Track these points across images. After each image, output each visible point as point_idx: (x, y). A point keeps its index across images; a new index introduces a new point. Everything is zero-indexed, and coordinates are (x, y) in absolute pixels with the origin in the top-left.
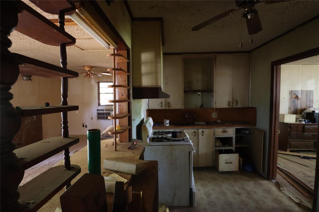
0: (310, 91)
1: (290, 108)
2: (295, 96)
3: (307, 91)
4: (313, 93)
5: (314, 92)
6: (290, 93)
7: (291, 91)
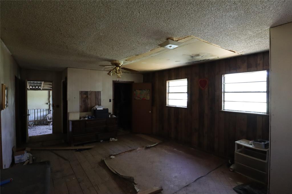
0: (98, 92)
1: (81, 107)
2: (85, 96)
3: (95, 92)
4: (100, 93)
5: (102, 93)
6: (80, 94)
7: (82, 91)
